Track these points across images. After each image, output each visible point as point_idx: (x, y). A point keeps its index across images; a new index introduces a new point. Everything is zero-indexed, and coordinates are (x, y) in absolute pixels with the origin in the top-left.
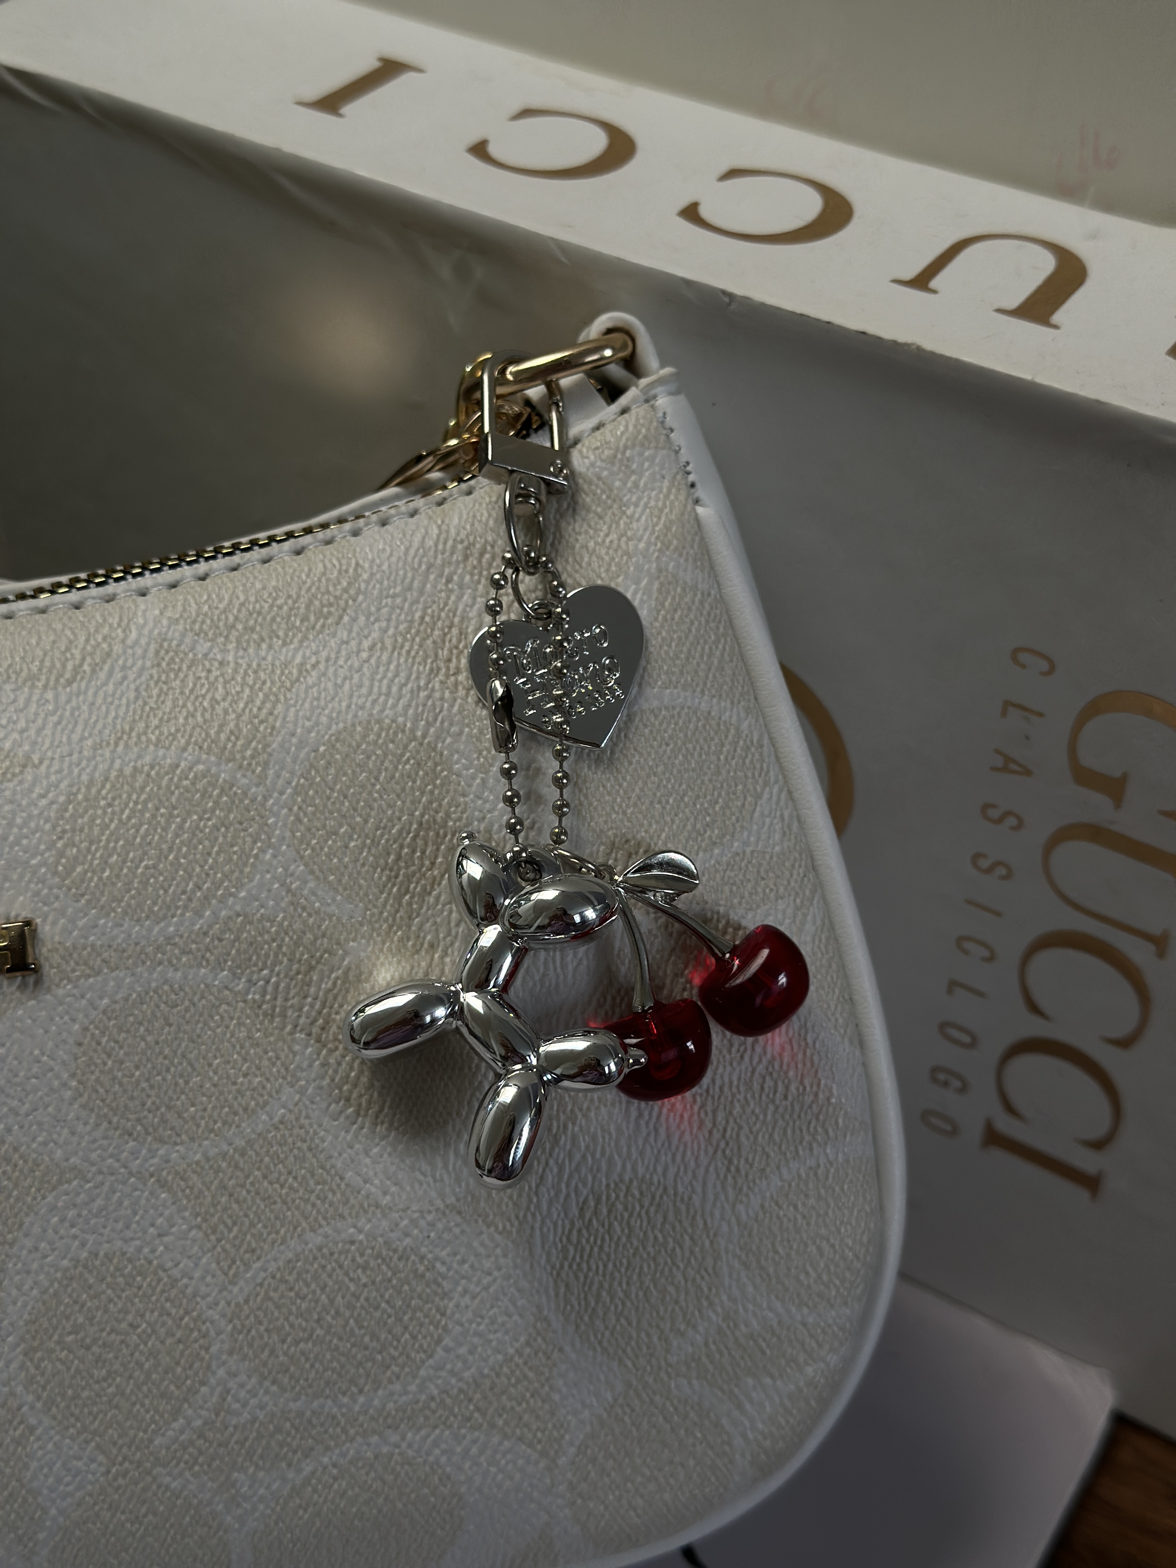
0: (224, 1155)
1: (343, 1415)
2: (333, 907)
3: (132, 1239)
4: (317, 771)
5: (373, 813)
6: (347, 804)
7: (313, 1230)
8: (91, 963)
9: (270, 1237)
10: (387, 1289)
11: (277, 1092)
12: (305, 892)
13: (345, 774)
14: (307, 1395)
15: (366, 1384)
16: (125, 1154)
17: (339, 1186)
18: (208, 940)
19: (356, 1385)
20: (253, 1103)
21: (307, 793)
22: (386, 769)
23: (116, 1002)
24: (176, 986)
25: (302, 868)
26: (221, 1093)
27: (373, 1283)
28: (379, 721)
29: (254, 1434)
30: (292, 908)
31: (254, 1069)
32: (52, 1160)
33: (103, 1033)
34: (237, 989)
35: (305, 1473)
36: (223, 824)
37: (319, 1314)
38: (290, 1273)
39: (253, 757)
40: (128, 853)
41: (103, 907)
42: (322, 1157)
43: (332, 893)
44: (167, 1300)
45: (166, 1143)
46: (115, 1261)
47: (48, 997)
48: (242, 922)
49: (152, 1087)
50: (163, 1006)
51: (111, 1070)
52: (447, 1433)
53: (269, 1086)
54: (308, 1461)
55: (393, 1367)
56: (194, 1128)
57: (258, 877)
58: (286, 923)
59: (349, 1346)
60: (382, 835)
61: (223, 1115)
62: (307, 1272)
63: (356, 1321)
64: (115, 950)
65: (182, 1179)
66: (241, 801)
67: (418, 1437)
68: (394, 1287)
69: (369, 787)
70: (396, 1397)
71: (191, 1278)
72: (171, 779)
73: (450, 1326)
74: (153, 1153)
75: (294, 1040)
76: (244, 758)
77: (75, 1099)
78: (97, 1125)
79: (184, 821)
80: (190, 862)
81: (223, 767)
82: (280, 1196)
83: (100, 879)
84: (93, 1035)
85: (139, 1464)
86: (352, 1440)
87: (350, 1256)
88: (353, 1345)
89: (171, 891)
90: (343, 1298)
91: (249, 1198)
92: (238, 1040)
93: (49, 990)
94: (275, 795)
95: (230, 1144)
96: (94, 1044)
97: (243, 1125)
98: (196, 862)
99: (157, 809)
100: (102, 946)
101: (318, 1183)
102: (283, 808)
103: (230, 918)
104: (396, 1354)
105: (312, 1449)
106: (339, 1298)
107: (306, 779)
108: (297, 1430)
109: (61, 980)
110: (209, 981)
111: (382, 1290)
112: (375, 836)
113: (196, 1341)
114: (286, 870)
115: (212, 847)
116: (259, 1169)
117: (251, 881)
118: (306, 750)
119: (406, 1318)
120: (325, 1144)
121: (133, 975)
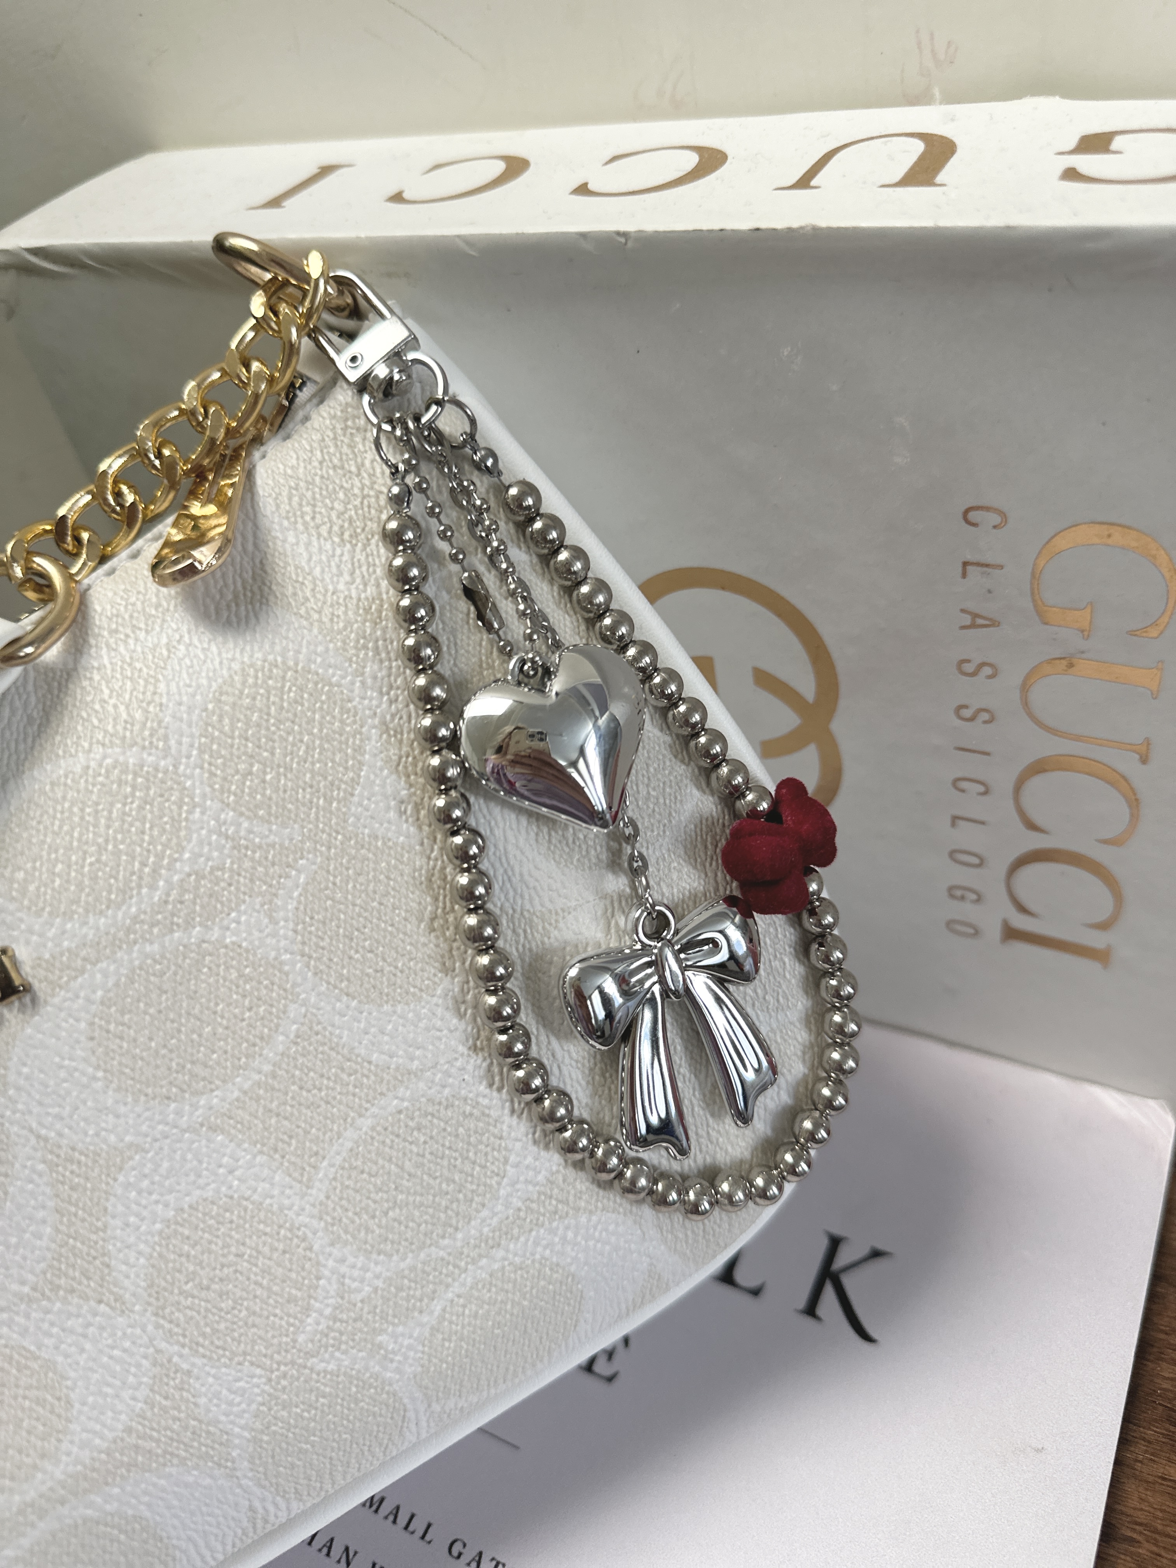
0: (259, 1084)
1: (449, 1254)
2: (272, 837)
3: (208, 1184)
4: (214, 727)
5: (276, 745)
6: (250, 745)
7: (361, 1115)
8: (73, 965)
9: (327, 1136)
10: (444, 1138)
11: (284, 1012)
12: (242, 833)
13: (239, 720)
14: (412, 1251)
15: (458, 1222)
16: (172, 1116)
17: (370, 1070)
18: (170, 907)
19: (451, 1226)
20: (266, 1030)
21: (212, 750)
22: (274, 703)
23: (109, 991)
24: (158, 957)
25: (231, 814)
26: (234, 1033)
27: (431, 1138)
28: (252, 665)
29: (380, 1301)
30: (236, 852)
31: (255, 1000)
32: (108, 1146)
33: (108, 1022)
34: (213, 939)
35: (436, 1314)
36: (146, 803)
37: (394, 1183)
38: (356, 1160)
39: (151, 735)
40: (70, 859)
41: (64, 913)
42: (345, 1051)
43: (266, 826)
44: (260, 1222)
45: (203, 1093)
46: (201, 1208)
47: (49, 1008)
48: (195, 880)
49: (171, 1051)
50: (152, 978)
51: (128, 1052)
52: (542, 1231)
53: (274, 1010)
54: (435, 1302)
55: (476, 1199)
56: (223, 1071)
57: (195, 836)
58: (235, 866)
59: (431, 1198)
60: (292, 760)
61: (244, 1050)
62: (369, 1152)
63: (430, 1175)
64: (91, 946)
65: (230, 1118)
66: (155, 777)
67: (519, 1245)
68: (450, 1134)
69: (264, 723)
70: (488, 1221)
71: (272, 1197)
72: (86, 781)
73: (510, 1146)
74: (195, 1107)
75: (282, 963)
76: (144, 739)
77: (107, 1087)
78: (136, 1101)
79: (110, 812)
80: (129, 845)
81: (128, 753)
82: (322, 1099)
83: (53, 889)
84: (100, 1027)
85: (293, 1363)
86: (466, 1270)
87: (402, 1124)
88: (434, 1196)
89: (121, 877)
90: (410, 1160)
91: (296, 1113)
92: (231, 981)
93: (46, 1002)
94: (184, 760)
95: (260, 1072)
96: (104, 1034)
97: (265, 1052)
98: (134, 843)
99: (82, 810)
100: (77, 947)
101: (350, 1075)
102: (194, 768)
103: (182, 880)
104: (474, 1187)
105: (434, 1292)
106: (407, 1163)
107: (206, 737)
108: (416, 1282)
109: (53, 990)
110: (186, 940)
111: (441, 1141)
112: (285, 763)
113: (298, 1246)
114: (217, 820)
115: (144, 824)
116: (294, 1083)
117: (189, 841)
118: (197, 712)
119: (471, 1154)
120: (344, 1039)
121: (115, 962)
